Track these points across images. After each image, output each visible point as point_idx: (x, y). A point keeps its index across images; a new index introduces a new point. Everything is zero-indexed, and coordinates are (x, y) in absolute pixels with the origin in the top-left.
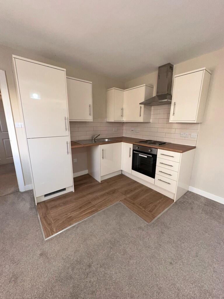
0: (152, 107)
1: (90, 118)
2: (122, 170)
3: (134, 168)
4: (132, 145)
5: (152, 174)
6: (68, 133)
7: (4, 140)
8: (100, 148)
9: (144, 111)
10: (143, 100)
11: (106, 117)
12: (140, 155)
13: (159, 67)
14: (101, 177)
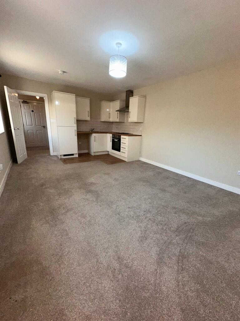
0: (126, 113)
1: (88, 118)
2: (108, 151)
3: (113, 149)
4: (112, 135)
5: (119, 150)
6: (75, 125)
7: (38, 131)
8: (94, 135)
9: (119, 115)
10: (118, 109)
11: (100, 119)
12: (115, 140)
13: (127, 91)
14: (94, 152)
